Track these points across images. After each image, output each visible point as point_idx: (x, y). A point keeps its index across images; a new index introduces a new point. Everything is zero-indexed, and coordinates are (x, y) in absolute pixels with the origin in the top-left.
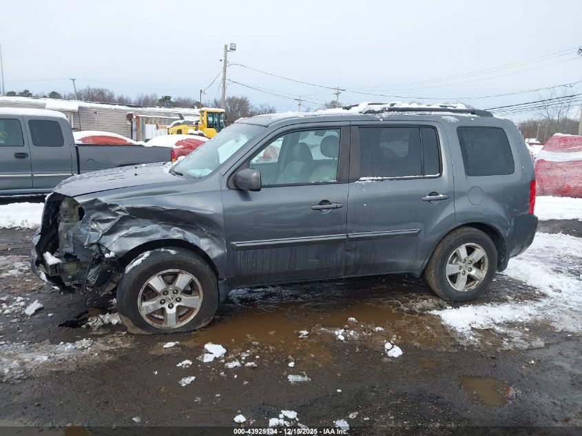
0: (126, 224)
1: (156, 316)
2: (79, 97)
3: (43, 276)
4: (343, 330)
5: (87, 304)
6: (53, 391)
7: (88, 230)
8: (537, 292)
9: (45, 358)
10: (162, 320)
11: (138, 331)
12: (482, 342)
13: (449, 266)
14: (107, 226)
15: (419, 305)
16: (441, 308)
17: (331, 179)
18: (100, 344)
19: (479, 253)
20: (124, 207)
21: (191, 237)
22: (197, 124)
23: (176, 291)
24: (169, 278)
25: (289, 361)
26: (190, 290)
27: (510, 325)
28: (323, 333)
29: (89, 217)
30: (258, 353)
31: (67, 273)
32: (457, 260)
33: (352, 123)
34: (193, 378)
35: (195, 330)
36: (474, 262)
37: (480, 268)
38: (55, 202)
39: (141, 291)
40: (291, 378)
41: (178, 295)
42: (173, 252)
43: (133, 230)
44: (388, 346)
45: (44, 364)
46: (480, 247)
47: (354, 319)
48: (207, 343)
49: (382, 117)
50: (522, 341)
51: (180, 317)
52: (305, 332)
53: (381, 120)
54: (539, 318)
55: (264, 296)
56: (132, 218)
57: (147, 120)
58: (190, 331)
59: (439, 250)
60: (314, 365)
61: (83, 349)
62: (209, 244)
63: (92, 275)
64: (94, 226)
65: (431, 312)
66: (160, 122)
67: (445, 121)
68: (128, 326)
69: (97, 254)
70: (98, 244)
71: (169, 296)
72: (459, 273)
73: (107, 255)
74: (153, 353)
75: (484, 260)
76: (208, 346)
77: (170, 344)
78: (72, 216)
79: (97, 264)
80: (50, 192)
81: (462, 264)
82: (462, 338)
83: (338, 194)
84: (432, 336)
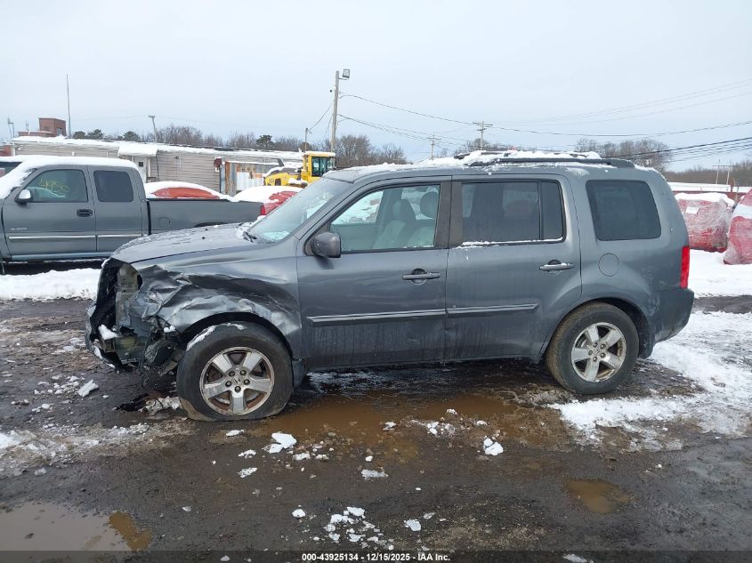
0: (189, 295)
1: (221, 400)
2: (159, 138)
3: (98, 352)
4: (437, 423)
5: (145, 384)
6: (101, 477)
7: (146, 301)
8: (693, 386)
9: (96, 442)
10: (228, 405)
11: (200, 417)
12: (604, 441)
13: (575, 350)
14: (168, 296)
15: (538, 398)
16: (565, 401)
17: (427, 243)
18: (157, 430)
19: (615, 335)
20: (186, 275)
21: (261, 310)
22: (300, 171)
23: (243, 373)
24: (237, 357)
25: (367, 455)
26: (260, 371)
27: (645, 423)
28: (413, 425)
29: (147, 286)
30: (334, 445)
31: (124, 349)
32: (587, 343)
33: (454, 178)
34: (255, 469)
35: (265, 418)
36: (607, 347)
37: (616, 354)
38: (112, 269)
39: (204, 371)
40: (366, 473)
41: (246, 377)
42: (240, 327)
43: (196, 301)
44: (487, 442)
45: (95, 449)
46: (615, 327)
47: (453, 411)
48: (276, 432)
49: (491, 171)
50: (654, 442)
51: (248, 402)
52: (391, 424)
53: (490, 173)
54: (685, 416)
55: (352, 382)
56: (196, 288)
57: (241, 167)
58: (260, 419)
59: (562, 330)
60: (395, 461)
61: (138, 434)
62: (282, 319)
63: (150, 352)
64: (153, 296)
65: (551, 406)
66: (255, 169)
67: (570, 173)
68: (189, 412)
69: (156, 328)
70: (157, 317)
71: (236, 378)
72: (589, 359)
73: (166, 330)
74: (214, 441)
75: (621, 344)
76: (276, 436)
77: (234, 432)
78: (130, 285)
79: (156, 339)
80: (107, 258)
81: (593, 349)
82: (580, 437)
83: (434, 261)
84: (545, 433)
